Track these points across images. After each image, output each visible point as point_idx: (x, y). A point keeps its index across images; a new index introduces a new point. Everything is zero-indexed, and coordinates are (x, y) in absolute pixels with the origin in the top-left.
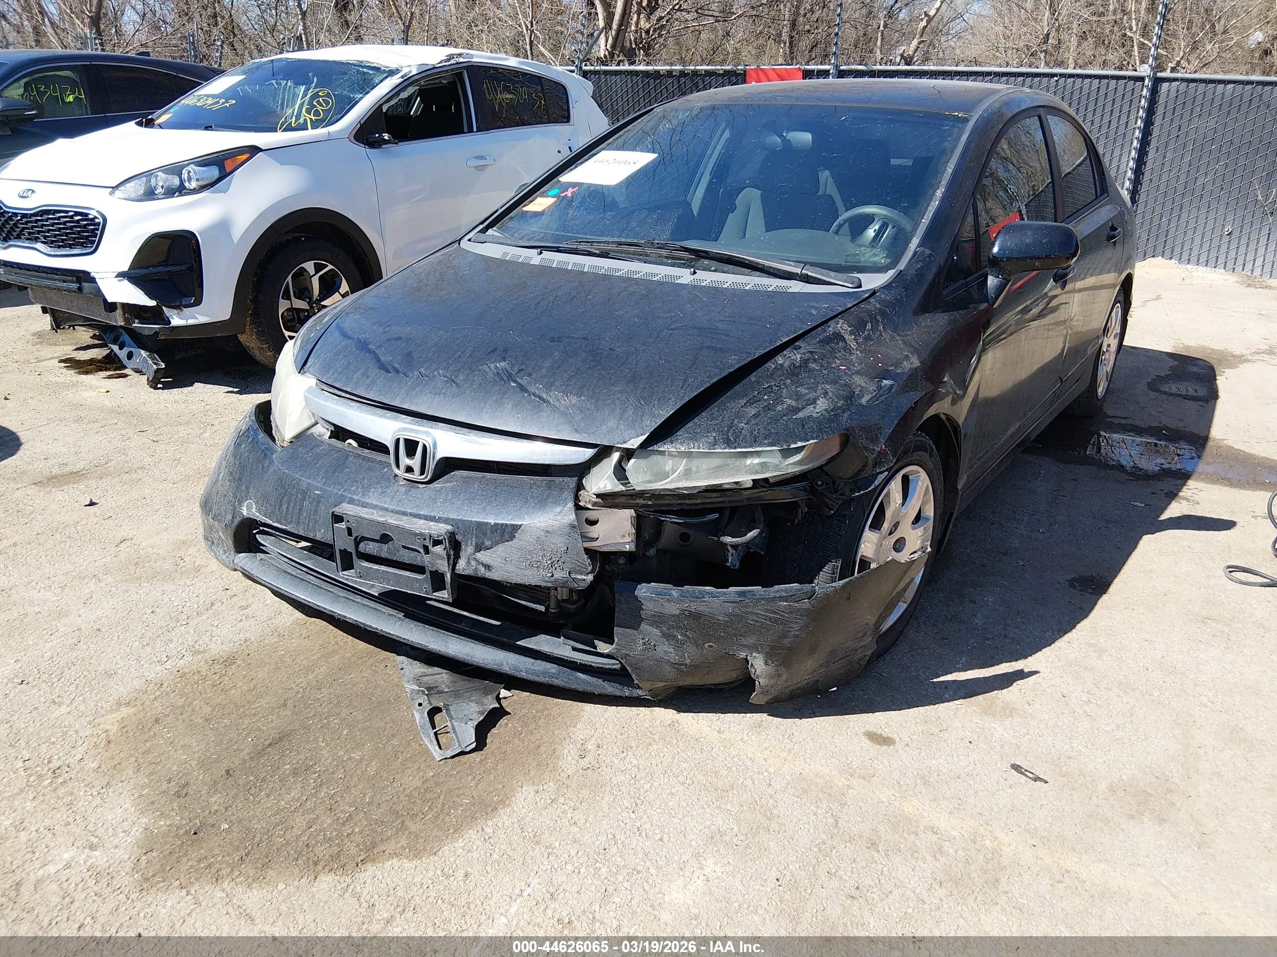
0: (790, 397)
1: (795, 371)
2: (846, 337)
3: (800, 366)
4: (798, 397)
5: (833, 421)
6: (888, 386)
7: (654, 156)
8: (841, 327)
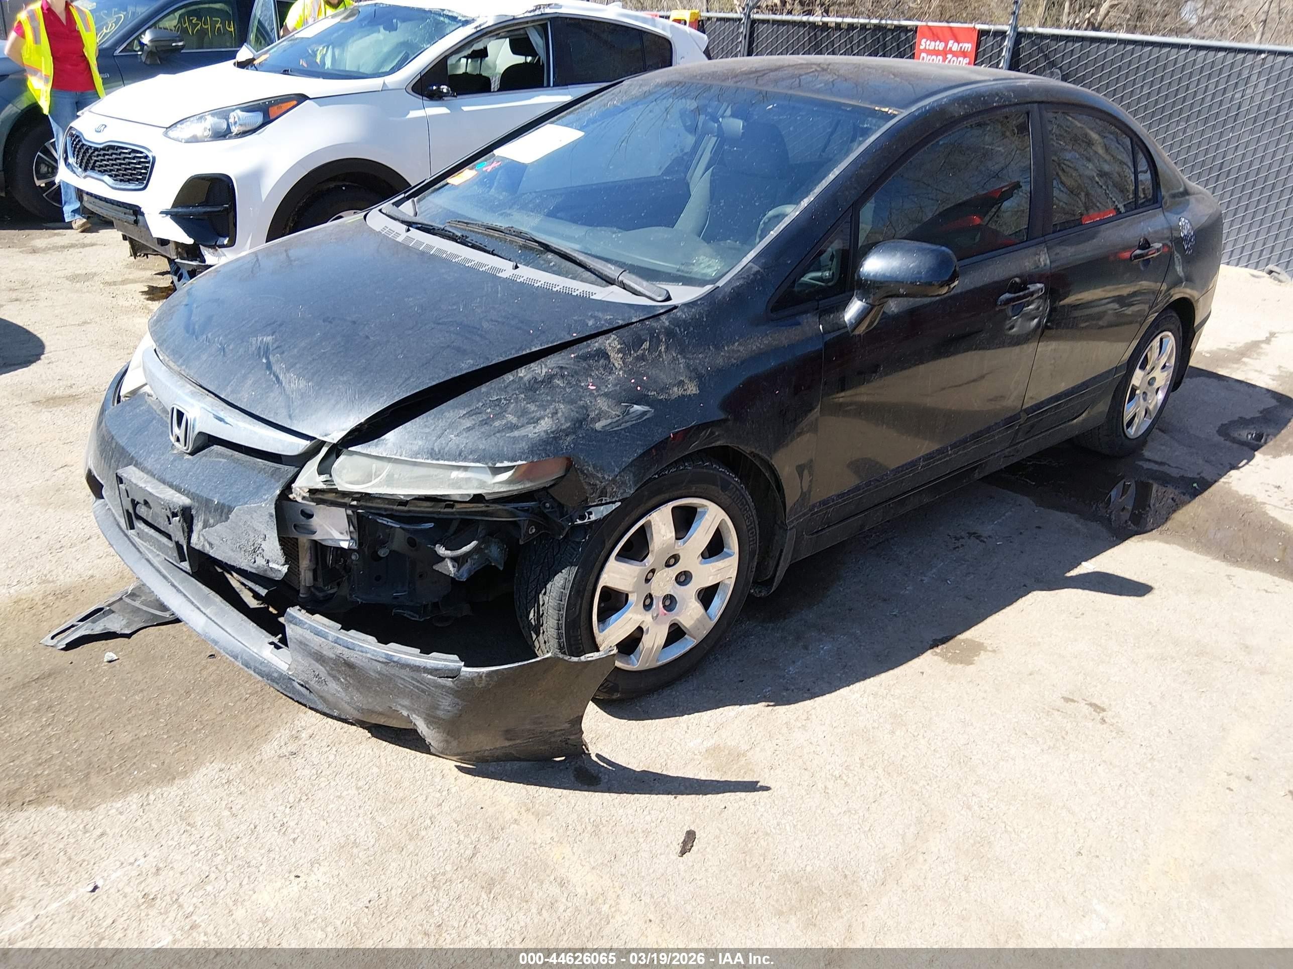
0: (514, 414)
1: (533, 387)
2: (612, 355)
3: (542, 382)
4: (524, 412)
5: (551, 444)
6: (639, 413)
7: (580, 134)
8: (609, 344)
